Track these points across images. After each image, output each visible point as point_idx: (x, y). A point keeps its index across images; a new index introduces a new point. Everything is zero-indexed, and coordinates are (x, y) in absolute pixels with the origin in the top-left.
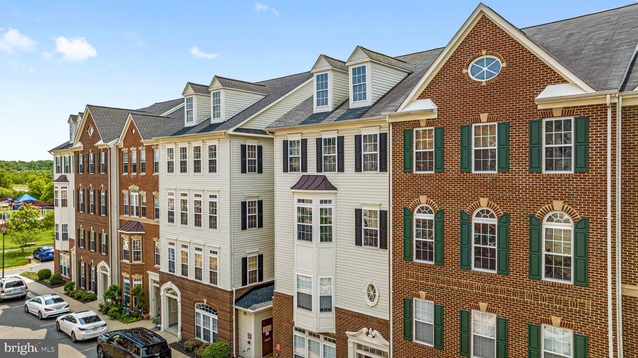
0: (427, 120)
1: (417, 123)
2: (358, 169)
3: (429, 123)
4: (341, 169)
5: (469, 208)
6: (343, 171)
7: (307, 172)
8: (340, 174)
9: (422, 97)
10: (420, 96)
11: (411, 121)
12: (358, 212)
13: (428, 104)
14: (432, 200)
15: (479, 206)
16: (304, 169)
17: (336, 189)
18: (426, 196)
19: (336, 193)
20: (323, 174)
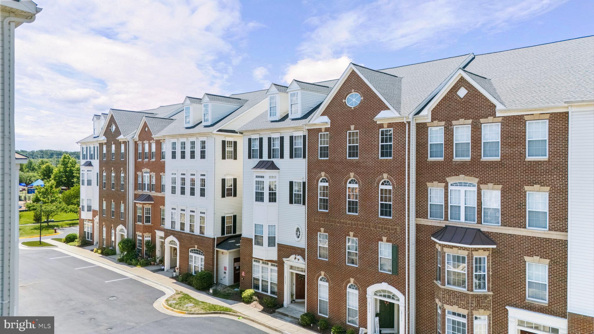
0: (325, 128)
1: (320, 130)
2: (291, 157)
3: (327, 130)
4: (282, 157)
5: (345, 179)
6: (283, 158)
7: (262, 158)
8: (282, 160)
9: (323, 114)
10: (322, 114)
11: (317, 129)
12: (291, 183)
13: (326, 119)
14: (327, 175)
15: (349, 177)
16: (261, 157)
17: (279, 169)
18: (324, 172)
19: (279, 172)
20: (272, 160)
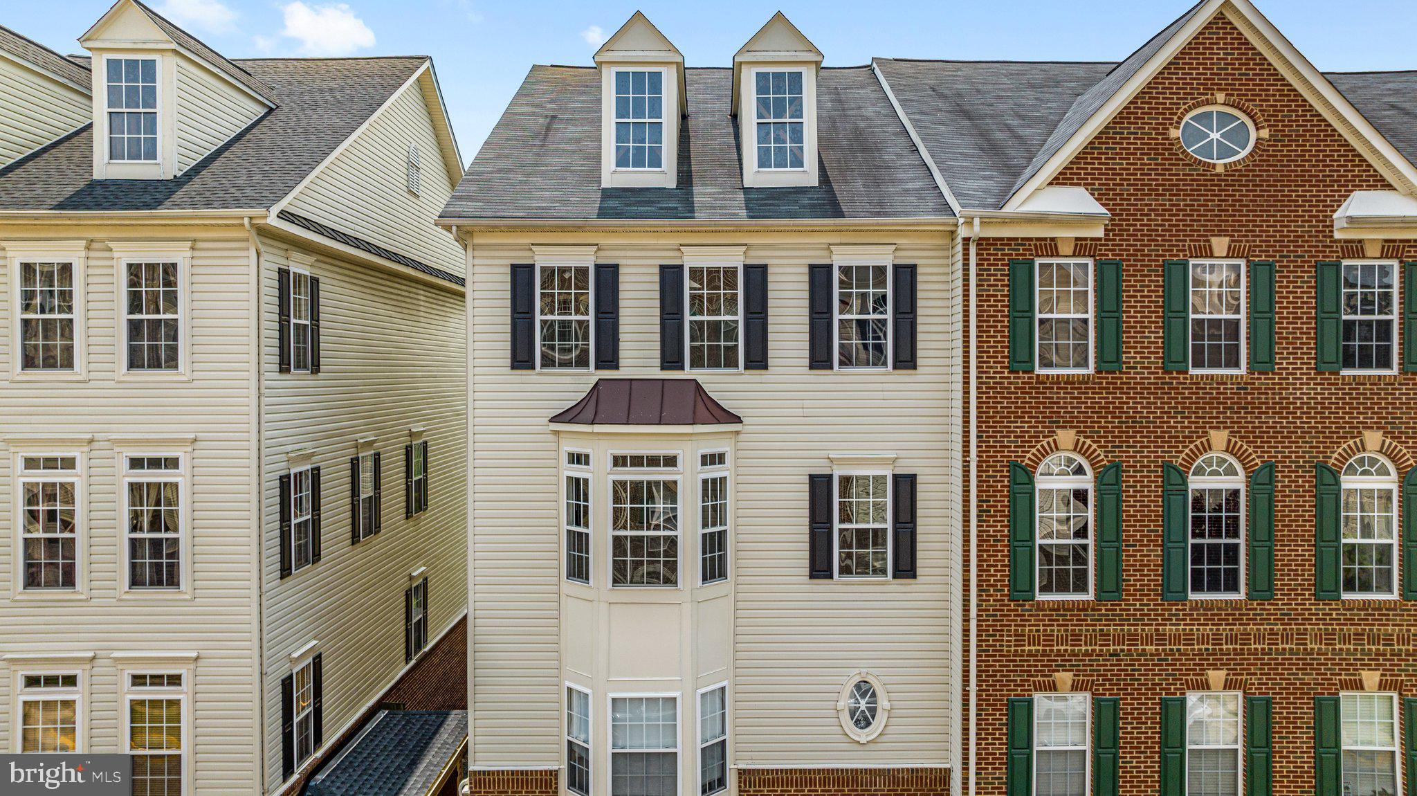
0: (1077, 239)
1: (1049, 247)
2: (819, 359)
3: (1082, 247)
4: (758, 360)
5: (1183, 455)
6: (766, 367)
7: (617, 367)
8: (755, 376)
9: (1061, 179)
10: (1056, 179)
11: (1030, 239)
12: (819, 486)
13: (1078, 201)
14: (1088, 441)
15: (1208, 447)
16: (609, 359)
17: (738, 420)
18: (1073, 432)
19: (737, 433)
20: (688, 373)
